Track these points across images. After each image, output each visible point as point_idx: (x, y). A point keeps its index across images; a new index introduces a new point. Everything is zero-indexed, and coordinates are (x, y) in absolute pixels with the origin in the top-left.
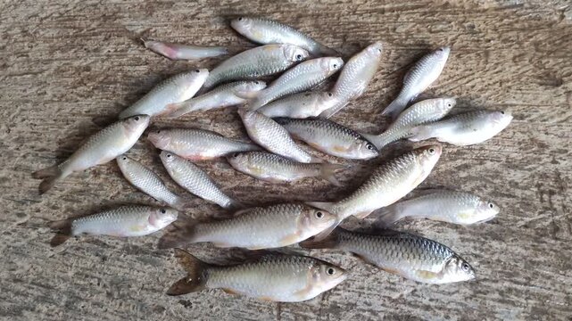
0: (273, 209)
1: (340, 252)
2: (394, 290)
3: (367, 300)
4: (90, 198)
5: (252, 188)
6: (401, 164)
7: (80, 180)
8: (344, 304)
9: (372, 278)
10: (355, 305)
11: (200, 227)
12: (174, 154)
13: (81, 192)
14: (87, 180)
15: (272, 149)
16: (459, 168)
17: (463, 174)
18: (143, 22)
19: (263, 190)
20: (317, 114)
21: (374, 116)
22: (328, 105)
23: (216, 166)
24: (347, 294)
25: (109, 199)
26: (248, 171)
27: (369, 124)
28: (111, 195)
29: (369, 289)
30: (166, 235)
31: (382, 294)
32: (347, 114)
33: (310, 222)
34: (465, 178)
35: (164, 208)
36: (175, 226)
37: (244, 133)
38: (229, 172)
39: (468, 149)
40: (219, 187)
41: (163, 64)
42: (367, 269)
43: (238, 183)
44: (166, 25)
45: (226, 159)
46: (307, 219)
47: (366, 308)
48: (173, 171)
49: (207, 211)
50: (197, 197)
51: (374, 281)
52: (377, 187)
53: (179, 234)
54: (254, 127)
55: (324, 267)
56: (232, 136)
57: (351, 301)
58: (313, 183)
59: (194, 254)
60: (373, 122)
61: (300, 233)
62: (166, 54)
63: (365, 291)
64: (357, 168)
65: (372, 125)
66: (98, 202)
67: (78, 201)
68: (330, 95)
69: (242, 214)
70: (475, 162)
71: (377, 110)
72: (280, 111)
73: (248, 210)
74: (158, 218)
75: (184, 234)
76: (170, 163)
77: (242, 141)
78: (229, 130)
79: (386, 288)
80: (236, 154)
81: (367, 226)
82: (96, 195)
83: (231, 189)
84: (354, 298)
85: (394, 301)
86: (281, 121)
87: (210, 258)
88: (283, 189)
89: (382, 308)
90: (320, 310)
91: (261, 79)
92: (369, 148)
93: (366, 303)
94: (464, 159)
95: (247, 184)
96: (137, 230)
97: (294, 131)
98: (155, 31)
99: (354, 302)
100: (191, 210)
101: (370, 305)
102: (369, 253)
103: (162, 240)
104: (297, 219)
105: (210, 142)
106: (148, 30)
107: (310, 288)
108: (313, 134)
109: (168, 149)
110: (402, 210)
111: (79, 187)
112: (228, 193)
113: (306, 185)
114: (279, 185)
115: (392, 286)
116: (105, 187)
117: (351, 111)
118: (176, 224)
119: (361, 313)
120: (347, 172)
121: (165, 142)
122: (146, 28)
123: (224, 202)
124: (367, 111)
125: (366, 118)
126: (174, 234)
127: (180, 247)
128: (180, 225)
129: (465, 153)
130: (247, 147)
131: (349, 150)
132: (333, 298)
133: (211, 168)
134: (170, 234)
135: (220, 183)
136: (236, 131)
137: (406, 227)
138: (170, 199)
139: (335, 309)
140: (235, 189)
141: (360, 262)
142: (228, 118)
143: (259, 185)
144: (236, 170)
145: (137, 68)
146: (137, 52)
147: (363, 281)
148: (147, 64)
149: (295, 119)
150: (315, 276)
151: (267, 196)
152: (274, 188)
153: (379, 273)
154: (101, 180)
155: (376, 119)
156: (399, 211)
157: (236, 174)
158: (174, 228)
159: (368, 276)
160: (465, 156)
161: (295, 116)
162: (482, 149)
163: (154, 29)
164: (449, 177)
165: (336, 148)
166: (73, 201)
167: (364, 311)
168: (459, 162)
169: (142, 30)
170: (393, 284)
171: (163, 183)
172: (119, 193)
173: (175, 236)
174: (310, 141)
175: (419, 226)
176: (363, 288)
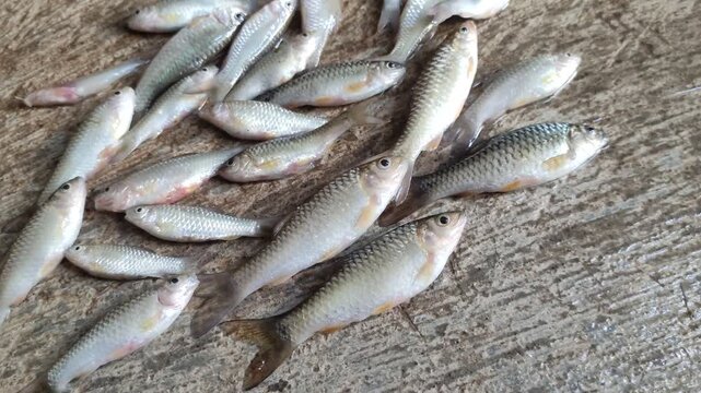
1: (435, 206)
2: (529, 210)
3: (506, 240)
4: (56, 331)
5: (275, 194)
6: (439, 63)
7: (27, 316)
8: (482, 262)
9: (494, 213)
10: (497, 254)
11: (238, 276)
12: (145, 205)
13: (37, 331)
14: (37, 310)
15: (273, 133)
16: (504, 42)
17: (513, 46)
18: (7, 82)
19: (292, 189)
20: (302, 67)
21: (370, 40)
22: (309, 50)
23: (211, 195)
24: (478, 248)
25: (84, 317)
26: (258, 172)
27: (371, 51)
28: (85, 309)
29: (500, 227)
30: (196, 316)
31: (519, 223)
32: (338, 53)
33: (379, 178)
34: (518, 49)
36: (201, 297)
37: (224, 136)
38: (235, 192)
39: (500, 19)
41: (64, 116)
42: (481, 205)
43: (253, 199)
44: (42, 71)
45: (220, 178)
46: (372, 177)
47: (512, 250)
48: (157, 225)
49: (233, 254)
51: (499, 215)
52: (429, 102)
53: (214, 303)
54: (233, 118)
55: (432, 222)
56: (210, 148)
57: (488, 253)
58: (349, 147)
59: (250, 316)
60: (374, 45)
61: (375, 199)
62: (62, 99)
63: (496, 231)
64: (390, 103)
65: (375, 49)
66: (70, 329)
67: (40, 345)
68: (305, 35)
70: (516, 27)
71: (369, 32)
72: (255, 87)
73: (288, 217)
74: (170, 292)
76: (147, 219)
77: (227, 147)
78: (201, 144)
79: (518, 214)
80: (231, 161)
81: (445, 160)
82: (61, 323)
83: (249, 211)
84: (488, 247)
85: (537, 222)
86: (267, 96)
87: (274, 309)
88: (317, 174)
89: (531, 239)
90: (459, 286)
91: (208, 63)
92: (390, 65)
93: (507, 245)
94: (502, 31)
95: (266, 194)
96: (151, 325)
97: (287, 101)
98: (31, 84)
99: (493, 252)
100: (212, 265)
101: (514, 244)
102: (471, 182)
103: (193, 325)
104: (360, 185)
105: (187, 166)
106: (21, 88)
107: (431, 255)
108: (314, 90)
109: (134, 204)
110: (474, 116)
111: (30, 326)
112: (248, 215)
113: (341, 155)
115: (524, 208)
116: (71, 305)
117: (341, 47)
118: (202, 293)
119: (510, 259)
120: (381, 114)
121: (124, 198)
122: (16, 86)
123: (250, 228)
124: (358, 38)
125: (363, 46)
126: (206, 307)
127: (225, 318)
128: (207, 291)
129: (499, 25)
130: (237, 150)
131: (369, 82)
132: (464, 264)
133: (206, 200)
134: (201, 311)
135: (230, 211)
136: (212, 141)
137: (491, 134)
138: (173, 265)
139: (476, 274)
140: (254, 207)
141: (467, 203)
142: (191, 133)
143: (283, 184)
144: (241, 184)
145: (30, 137)
146: (20, 119)
147: (486, 221)
148: (41, 126)
149: (279, 87)
150: (428, 238)
151: (301, 193)
152: (304, 179)
153: (498, 203)
154: (58, 300)
155: (375, 41)
156: (472, 120)
157: (245, 191)
158: (201, 299)
159: (488, 212)
160: (501, 27)
161: (276, 83)
162: (513, 12)
163: (27, 83)
164: (500, 57)
165: (353, 88)
166: (32, 349)
167: (512, 255)
168: (499, 37)
169: (11, 92)
170: (523, 204)
171: (152, 251)
172: (94, 301)
173: (210, 310)
174: (314, 99)
175: (505, 126)
176: (492, 230)
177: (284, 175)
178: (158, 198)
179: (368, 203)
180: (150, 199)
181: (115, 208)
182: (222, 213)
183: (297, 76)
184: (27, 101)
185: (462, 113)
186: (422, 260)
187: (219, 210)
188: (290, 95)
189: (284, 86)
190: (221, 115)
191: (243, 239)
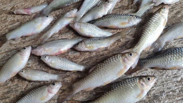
0: (107, 61)
1: (145, 70)
2: (177, 77)
3: (168, 86)
4: (14, 94)
5: (91, 57)
6: (154, 19)
7: (6, 87)
8: (159, 93)
9: (164, 77)
10: (164, 91)
11: (75, 85)
12: (48, 55)
13: (8, 92)
14: (9, 85)
15: (93, 36)
16: (176, 14)
17: (179, 16)
18: (10, 4)
19: (97, 56)
20: (106, 13)
21: (130, 6)
22: (109, 7)
23: (70, 54)
24: (157, 88)
25: (23, 90)
26: (86, 49)
27: (130, 10)
28: (24, 88)
29: (166, 81)
30: (59, 96)
31: (173, 81)
32: (118, 10)
33: (128, 60)
34: (181, 17)
35: (53, 83)
36: (62, 90)
37: (77, 34)
38: (78, 54)
39: (176, 5)
40: (76, 62)
41: (26, 19)
42: (161, 72)
43: (83, 57)
44: (21, 2)
45: (74, 49)
46: (126, 59)
47: (169, 90)
48: (51, 63)
49: (74, 76)
50: (67, 71)
51: (166, 77)
52: (148, 33)
53: (66, 93)
54: (80, 29)
55: (144, 79)
56: (71, 38)
57: (161, 90)
58: (118, 44)
59: (77, 99)
60: (131, 9)
61: (125, 67)
62: (26, 13)
63: (165, 83)
64: (134, 30)
65: (132, 10)
66: (18, 93)
67: (8, 98)
68: (109, 2)
69: (93, 70)
70: (181, 9)
71: (130, 3)
72: (89, 18)
73: (94, 67)
74: (52, 89)
75: (68, 92)
76: (47, 60)
77: (77, 38)
78: (69, 35)
79: (173, 78)
80: (78, 44)
81: (150, 54)
82: (16, 91)
83: (82, 62)
84: (161, 88)
85: (180, 82)
86: (92, 22)
87: (86, 98)
88: (106, 52)
89: (176, 88)
90: (149, 101)
91: (74, 7)
92: (137, 17)
93: (168, 88)
94: (176, 9)
95: (88, 57)
96: (44, 99)
97: (99, 24)
98: (17, 6)
99: (162, 90)
100: (67, 79)
101: (170, 88)
103: (58, 99)
104: (121, 61)
105: (63, 43)
106: (14, 7)
107: (142, 91)
108: (109, 22)
109: (44, 54)
110: (163, 40)
111: (6, 90)
112: (81, 64)
113: (115, 46)
114: (102, 51)
115: (175, 76)
116: (20, 85)
117: (120, 8)
118: (62, 88)
119: (168, 94)
120: (131, 34)
121: (41, 51)
122: (12, 6)
123: (81, 68)
124: (126, 5)
125: (127, 8)
126: (63, 94)
127: (69, 99)
128: (64, 88)
129: (175, 7)
130: (81, 40)
131: (129, 22)
132: (152, 93)
133: (68, 55)
134: (61, 95)
135: (75, 61)
136: (73, 35)
137: (168, 47)
139: (156, 97)
140: (83, 61)
141: (156, 71)
142: (66, 31)
143: (94, 54)
144: (80, 52)
145: (14, 25)
146: (12, 18)
147: (162, 79)
148: (18, 21)
149: (97, 19)
150: (142, 84)
151: (99, 58)
152: (101, 53)
153: (166, 72)
154: (16, 83)
155: (132, 7)
156: (162, 41)
157: (81, 54)
158: (62, 91)
159: (163, 75)
160: (176, 8)
161: (96, 18)
162: (181, 3)
163: (16, 6)
164: (174, 19)
165: (123, 24)
166: (5, 98)
167: (169, 92)
168: (175, 12)
169: (10, 8)
170: (175, 74)
172: (27, 85)
173: (64, 95)
174: (109, 26)
175: (173, 45)
176: (163, 82)
177: (95, 51)
178: (52, 54)
179: (123, 68)
180: (49, 53)
181: (38, 54)
182: (73, 61)
183: (104, 16)
184: (15, 12)
185: (159, 38)
186: (139, 92)
187: (72, 60)
188: (101, 23)
189: (99, 19)
190: (77, 27)
191: (78, 72)
